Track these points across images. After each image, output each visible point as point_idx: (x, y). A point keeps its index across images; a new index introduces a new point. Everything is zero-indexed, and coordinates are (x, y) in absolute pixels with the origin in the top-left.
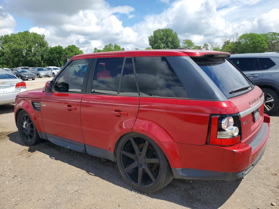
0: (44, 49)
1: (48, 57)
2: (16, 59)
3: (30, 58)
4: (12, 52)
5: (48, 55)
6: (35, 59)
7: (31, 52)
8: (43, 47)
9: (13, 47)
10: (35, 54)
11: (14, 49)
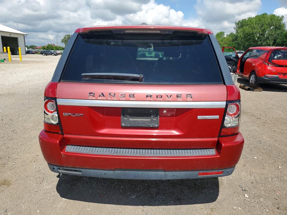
0: (278, 32)
1: (281, 41)
2: (247, 43)
3: (260, 42)
4: (245, 37)
5: (282, 39)
6: (266, 43)
7: (264, 36)
8: (279, 29)
9: (247, 31)
10: (268, 38)
11: (247, 34)
